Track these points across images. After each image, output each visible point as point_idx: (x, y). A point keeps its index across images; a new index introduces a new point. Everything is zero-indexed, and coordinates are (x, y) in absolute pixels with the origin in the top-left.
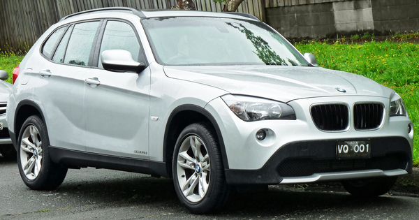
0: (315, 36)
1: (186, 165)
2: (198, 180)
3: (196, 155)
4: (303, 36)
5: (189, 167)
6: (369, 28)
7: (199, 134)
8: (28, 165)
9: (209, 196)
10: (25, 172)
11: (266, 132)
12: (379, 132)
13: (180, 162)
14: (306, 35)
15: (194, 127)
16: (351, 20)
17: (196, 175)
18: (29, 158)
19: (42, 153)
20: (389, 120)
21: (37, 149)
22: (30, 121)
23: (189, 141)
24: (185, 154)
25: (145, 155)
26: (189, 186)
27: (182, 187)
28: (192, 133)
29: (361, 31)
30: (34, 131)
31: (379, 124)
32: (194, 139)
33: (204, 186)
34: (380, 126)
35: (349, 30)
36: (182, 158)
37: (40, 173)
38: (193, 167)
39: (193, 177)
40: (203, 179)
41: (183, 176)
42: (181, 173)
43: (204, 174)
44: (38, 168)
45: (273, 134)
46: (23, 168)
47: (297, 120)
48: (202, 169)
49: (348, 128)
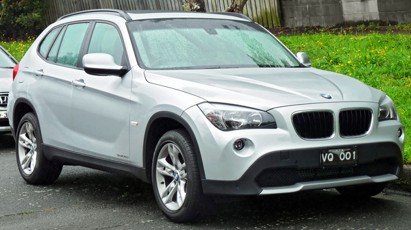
0: (325, 25)
1: (165, 172)
2: (176, 187)
3: (174, 163)
4: (314, 25)
5: (168, 174)
6: (375, 19)
7: (176, 141)
8: (25, 160)
9: (186, 206)
10: (23, 166)
11: (245, 142)
12: (367, 138)
13: (159, 169)
14: (317, 24)
15: (171, 134)
16: (358, 11)
17: (175, 182)
18: (26, 154)
19: (37, 150)
20: (377, 125)
21: (33, 145)
22: (26, 119)
23: (167, 148)
24: (163, 161)
25: (126, 159)
26: (168, 193)
27: (161, 194)
28: (170, 140)
29: (367, 21)
30: (29, 127)
31: (367, 130)
32: (172, 147)
33: (182, 195)
34: (368, 133)
35: (356, 21)
36: (161, 165)
37: (35, 169)
38: (171, 175)
39: (172, 185)
40: (181, 187)
41: (163, 183)
42: (160, 180)
43: (183, 183)
44: (34, 163)
45: (252, 144)
46: (21, 163)
47: (278, 129)
48: (180, 177)
49: (333, 136)
